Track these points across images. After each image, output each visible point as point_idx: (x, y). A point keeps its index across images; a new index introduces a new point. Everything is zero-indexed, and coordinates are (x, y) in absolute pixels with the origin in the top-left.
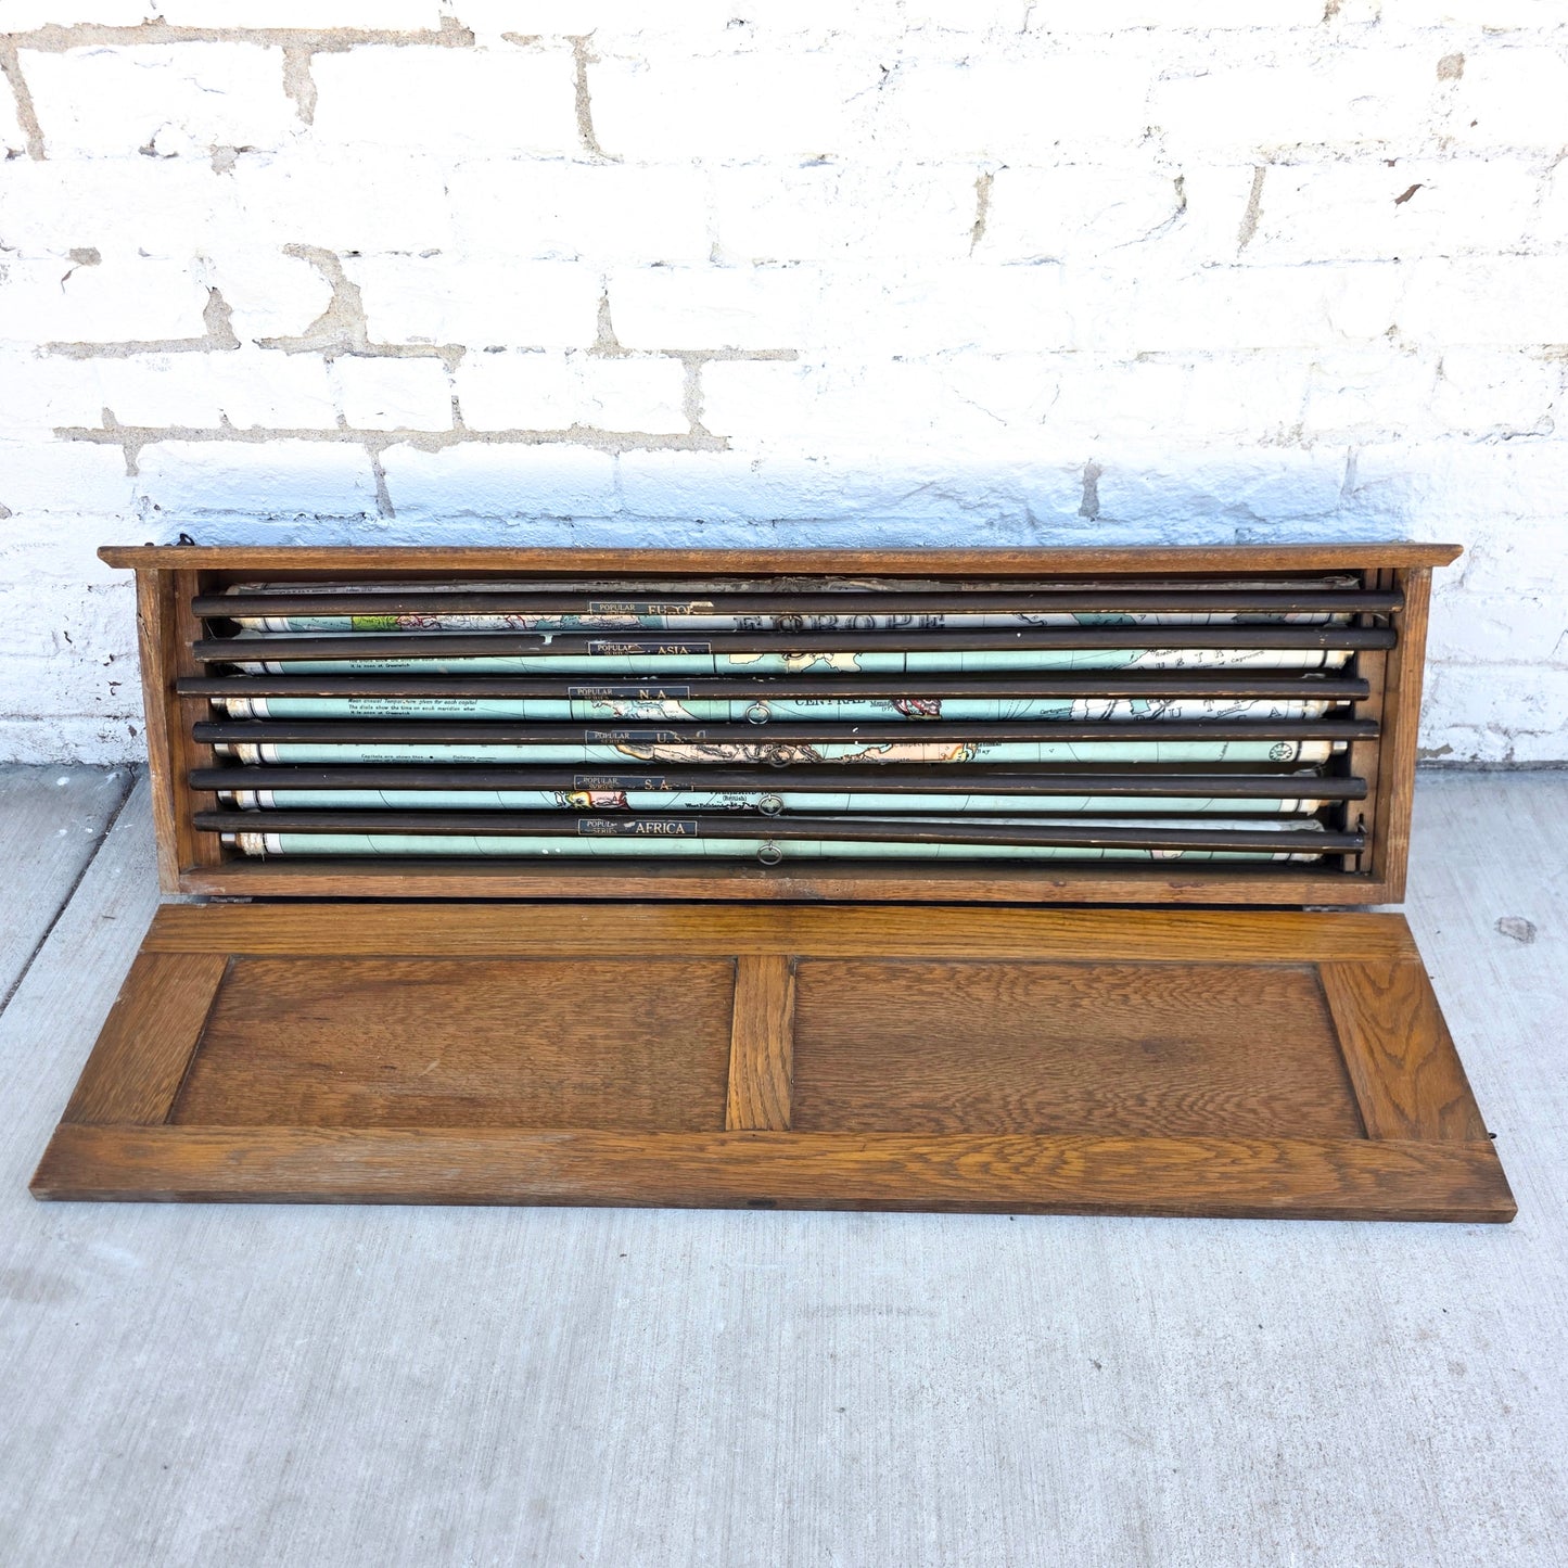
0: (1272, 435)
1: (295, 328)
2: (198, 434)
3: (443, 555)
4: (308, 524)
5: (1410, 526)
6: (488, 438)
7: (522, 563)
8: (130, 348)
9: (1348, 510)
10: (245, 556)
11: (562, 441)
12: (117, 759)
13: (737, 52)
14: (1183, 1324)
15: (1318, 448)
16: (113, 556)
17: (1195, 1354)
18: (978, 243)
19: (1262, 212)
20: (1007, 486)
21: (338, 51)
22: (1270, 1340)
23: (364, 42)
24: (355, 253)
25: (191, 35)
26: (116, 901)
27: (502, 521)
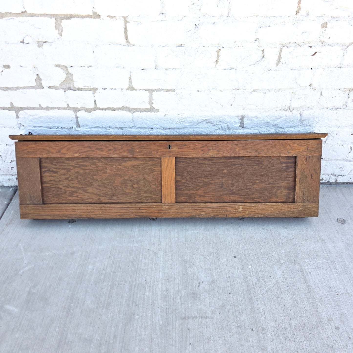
0: (283, 108)
1: (57, 84)
2: (33, 109)
3: (92, 137)
4: (60, 129)
5: (314, 129)
6: (103, 109)
7: (111, 138)
8: (17, 88)
9: (300, 125)
10: (45, 137)
11: (120, 110)
12: (13, 185)
13: (162, 21)
14: (272, 319)
15: (294, 111)
16: (12, 137)
17: (276, 326)
18: (217, 65)
19: (282, 58)
20: (223, 120)
21: (68, 19)
22: (293, 322)
23: (74, 17)
24: (72, 66)
25: (33, 15)
26: (12, 219)
27: (106, 129)
